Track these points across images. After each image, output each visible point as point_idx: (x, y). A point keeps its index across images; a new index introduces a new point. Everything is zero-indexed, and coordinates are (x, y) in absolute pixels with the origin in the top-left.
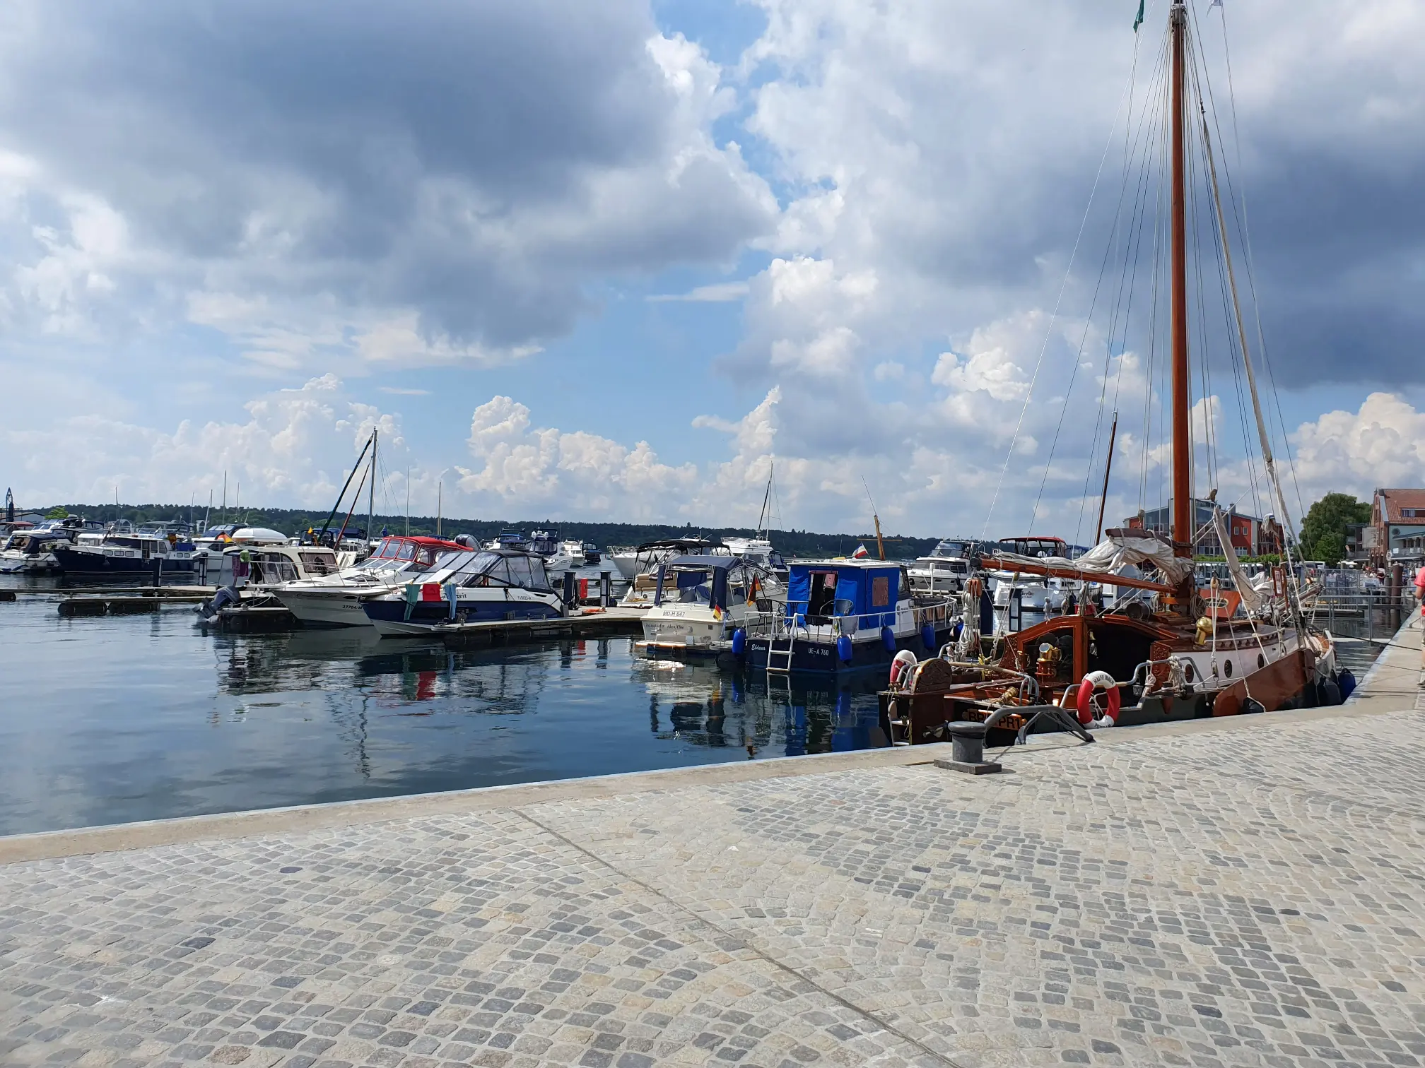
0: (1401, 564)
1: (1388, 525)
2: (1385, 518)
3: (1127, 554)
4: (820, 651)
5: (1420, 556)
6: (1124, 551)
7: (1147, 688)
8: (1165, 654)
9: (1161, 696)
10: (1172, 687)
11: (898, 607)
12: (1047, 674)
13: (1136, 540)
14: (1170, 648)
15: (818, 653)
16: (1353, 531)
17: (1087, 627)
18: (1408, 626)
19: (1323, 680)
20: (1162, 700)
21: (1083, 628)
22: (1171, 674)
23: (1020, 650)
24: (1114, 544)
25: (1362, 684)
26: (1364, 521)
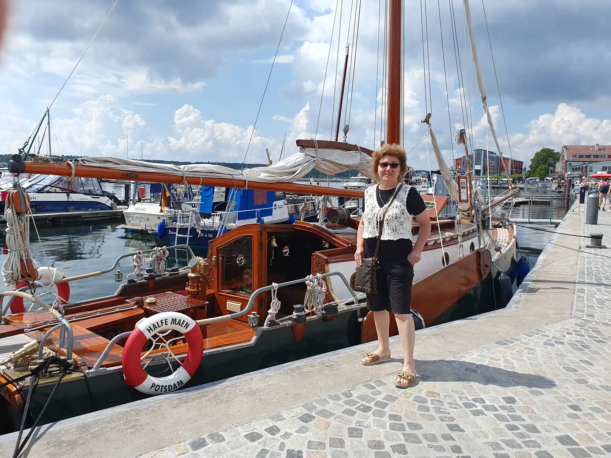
0: (571, 179)
1: (567, 161)
2: (566, 159)
3: (321, 164)
4: (208, 235)
5: (580, 175)
6: (316, 161)
7: (269, 316)
8: (322, 265)
9: (290, 322)
10: (306, 311)
11: (275, 205)
12: (195, 290)
13: (334, 152)
14: (327, 260)
15: (206, 236)
16: (552, 164)
17: (267, 234)
18: (572, 210)
19: (499, 273)
20: (292, 326)
21: (261, 236)
22: (307, 295)
23: (215, 256)
24: (306, 155)
25: (534, 269)
26: (557, 159)
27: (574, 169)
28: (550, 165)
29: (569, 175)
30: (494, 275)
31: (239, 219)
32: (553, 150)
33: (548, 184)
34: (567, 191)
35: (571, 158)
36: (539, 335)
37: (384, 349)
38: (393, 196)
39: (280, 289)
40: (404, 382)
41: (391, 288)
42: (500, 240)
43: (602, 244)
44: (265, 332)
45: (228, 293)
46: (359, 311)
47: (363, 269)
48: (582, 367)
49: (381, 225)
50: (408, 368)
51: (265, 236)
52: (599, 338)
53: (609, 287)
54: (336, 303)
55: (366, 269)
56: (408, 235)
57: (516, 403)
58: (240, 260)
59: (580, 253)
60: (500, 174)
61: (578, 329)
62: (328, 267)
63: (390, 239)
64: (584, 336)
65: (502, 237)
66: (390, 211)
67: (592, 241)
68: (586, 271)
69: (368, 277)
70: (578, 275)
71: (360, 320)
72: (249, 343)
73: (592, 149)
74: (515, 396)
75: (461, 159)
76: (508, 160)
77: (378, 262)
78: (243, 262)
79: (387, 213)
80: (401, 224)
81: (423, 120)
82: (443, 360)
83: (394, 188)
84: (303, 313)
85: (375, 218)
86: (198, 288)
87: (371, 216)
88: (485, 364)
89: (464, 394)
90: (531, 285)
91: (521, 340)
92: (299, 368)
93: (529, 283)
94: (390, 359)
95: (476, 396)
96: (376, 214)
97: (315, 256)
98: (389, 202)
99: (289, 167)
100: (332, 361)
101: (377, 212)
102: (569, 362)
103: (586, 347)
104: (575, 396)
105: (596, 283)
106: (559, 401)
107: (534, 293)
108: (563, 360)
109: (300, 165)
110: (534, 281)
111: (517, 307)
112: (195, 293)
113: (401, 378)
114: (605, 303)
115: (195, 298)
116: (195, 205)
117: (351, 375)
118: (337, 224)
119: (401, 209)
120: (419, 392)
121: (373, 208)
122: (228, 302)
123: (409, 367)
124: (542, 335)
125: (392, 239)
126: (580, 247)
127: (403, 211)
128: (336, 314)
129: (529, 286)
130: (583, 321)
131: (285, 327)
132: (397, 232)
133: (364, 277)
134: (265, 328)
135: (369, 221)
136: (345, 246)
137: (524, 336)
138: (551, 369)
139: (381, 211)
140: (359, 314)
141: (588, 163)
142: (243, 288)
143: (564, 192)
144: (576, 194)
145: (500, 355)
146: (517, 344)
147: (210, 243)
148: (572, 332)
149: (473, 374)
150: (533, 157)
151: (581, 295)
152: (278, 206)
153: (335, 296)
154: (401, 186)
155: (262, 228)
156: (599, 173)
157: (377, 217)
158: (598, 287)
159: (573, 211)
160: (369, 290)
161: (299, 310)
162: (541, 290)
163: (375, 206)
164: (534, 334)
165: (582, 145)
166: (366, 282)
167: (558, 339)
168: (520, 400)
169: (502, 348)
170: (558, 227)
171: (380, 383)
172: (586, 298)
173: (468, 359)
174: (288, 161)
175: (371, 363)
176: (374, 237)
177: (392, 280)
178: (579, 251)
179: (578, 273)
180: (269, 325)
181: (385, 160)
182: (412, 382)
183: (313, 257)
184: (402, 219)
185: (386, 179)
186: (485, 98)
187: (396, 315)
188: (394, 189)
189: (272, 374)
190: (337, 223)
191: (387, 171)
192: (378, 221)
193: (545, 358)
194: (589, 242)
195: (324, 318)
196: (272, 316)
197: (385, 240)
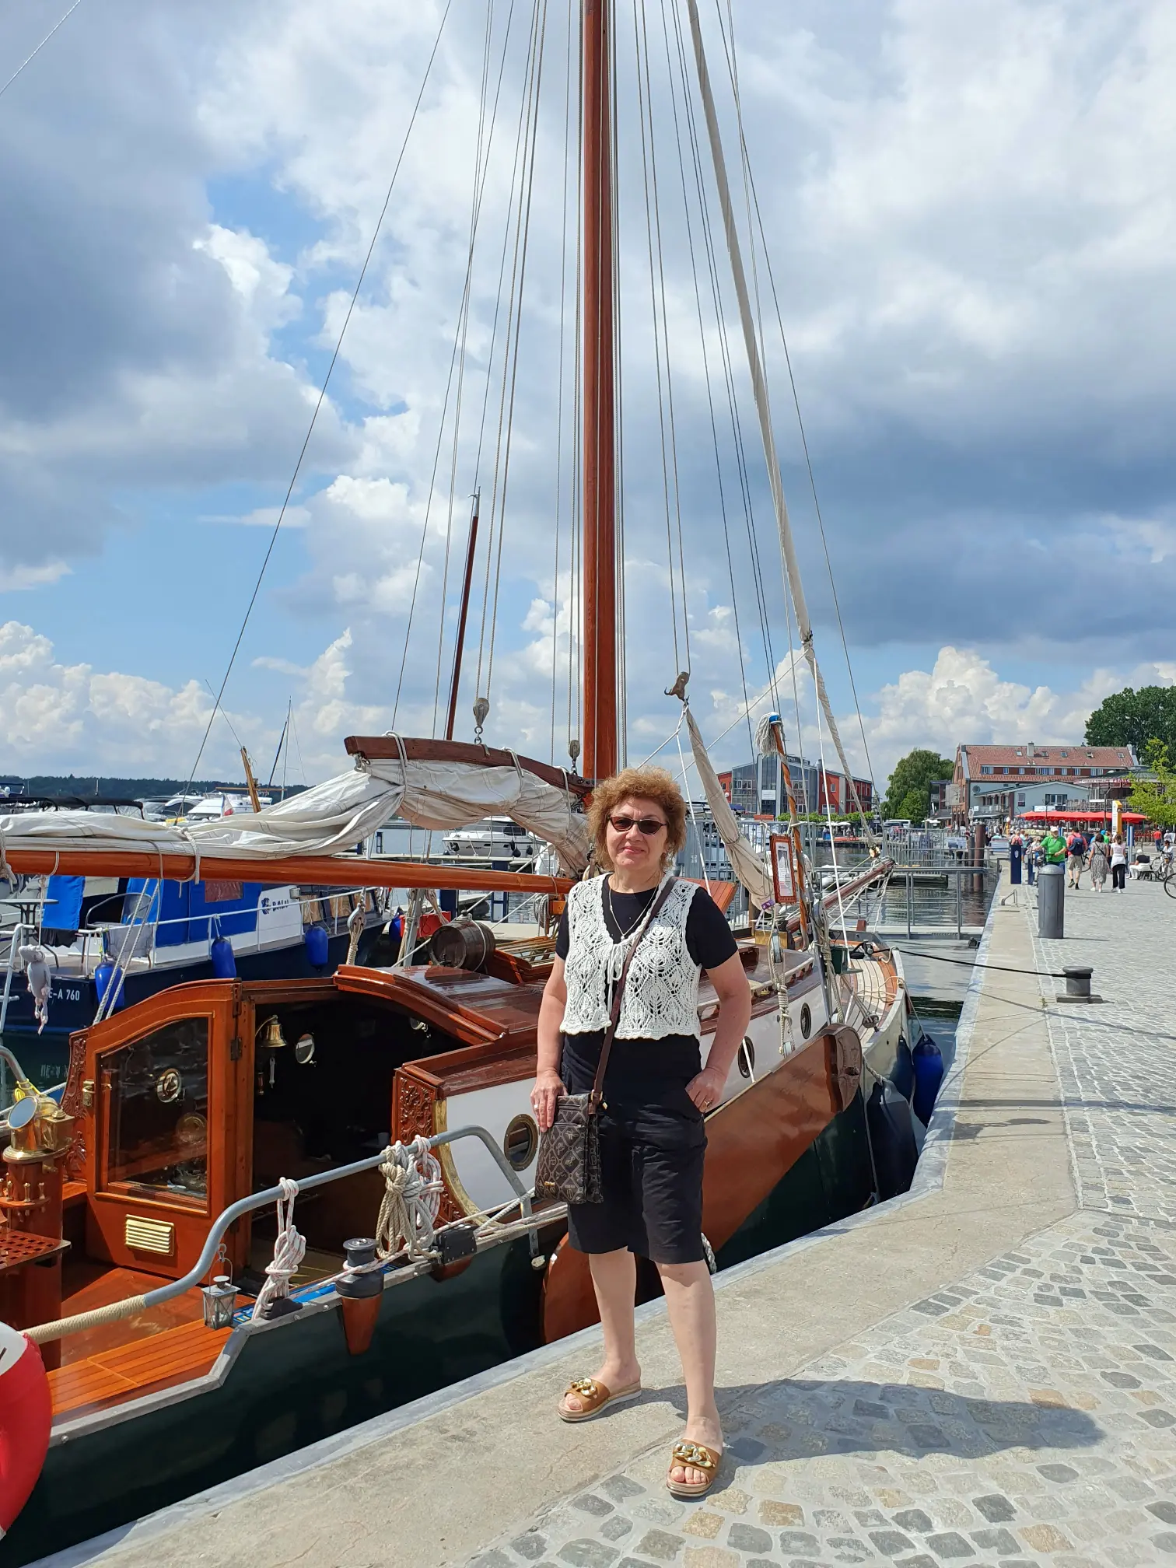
0: (981, 822)
1: (969, 782)
2: (967, 775)
3: (414, 804)
4: (65, 994)
5: (999, 814)
6: (401, 796)
7: (269, 1285)
8: (426, 1104)
9: (335, 1295)
10: (382, 1254)
11: (265, 901)
12: (26, 1202)
13: (451, 769)
14: (439, 1087)
15: (60, 995)
16: (937, 788)
17: (254, 1011)
18: (1000, 902)
19: (878, 1088)
20: (339, 1310)
21: (236, 1017)
22: (386, 1208)
23: (90, 1078)
24: (373, 777)
25: (954, 1068)
26: (947, 777)
27: (986, 801)
28: (933, 790)
29: (976, 813)
30: (867, 1092)
31: (159, 944)
32: (937, 756)
33: (934, 836)
34: (976, 854)
35: (979, 776)
36: (1018, 1272)
37: (622, 1363)
38: (650, 910)
39: (302, 1196)
40: (695, 1480)
41: (644, 1187)
42: (866, 994)
43: (1092, 993)
44: (256, 1338)
45: (130, 1192)
46: (536, 1236)
47: (562, 1129)
48: (1147, 1367)
49: (617, 992)
50: (703, 1428)
51: (248, 1013)
52: (1160, 1267)
53: (1136, 1111)
54: (470, 1222)
55: (569, 1129)
56: (689, 1027)
57: (1013, 1516)
58: (170, 1082)
59: (1047, 1016)
60: (820, 812)
61: (1104, 1244)
62: (443, 1110)
63: (645, 1037)
64: (1125, 1267)
65: (868, 984)
66: (643, 956)
67: (1068, 984)
68: (1075, 1068)
69: (575, 1153)
70: (1059, 1079)
71: (538, 1262)
72: (204, 1380)
73: (1020, 754)
74: (1006, 1492)
75: (729, 774)
76: (837, 777)
77: (605, 1105)
78: (178, 1091)
79: (634, 961)
80: (673, 992)
81: (671, 687)
82: (786, 1382)
83: (652, 890)
84: (375, 1265)
85: (601, 972)
86: (35, 1196)
87: (589, 968)
88: (903, 1381)
89: (866, 1500)
90: (961, 1116)
91: (976, 1293)
92: (366, 1454)
93: (949, 1109)
94: (639, 1393)
95: (901, 1505)
96: (602, 962)
97: (405, 1077)
98: (640, 929)
99: (323, 814)
100: (470, 1416)
101: (605, 956)
102: (1112, 1356)
103: (1138, 1300)
104: (1158, 1472)
105: (1106, 1103)
106: (1124, 1495)
107: (971, 1140)
108: (1096, 1350)
109: (356, 805)
110: (963, 1103)
111: (940, 1184)
112: (27, 1213)
113: (685, 1464)
114: (1143, 1160)
115: (22, 1228)
116: (28, 907)
117: (533, 1467)
118: (457, 970)
119: (674, 947)
120: (742, 1510)
121: (594, 945)
122: (129, 1222)
123: (705, 1424)
124: (1026, 1272)
125: (647, 1036)
126: (1043, 999)
127: (678, 956)
128: (471, 1256)
129: (955, 1119)
130: (1108, 1219)
131: (319, 1315)
132: (661, 1015)
133: (564, 1152)
134: (257, 1325)
135: (584, 981)
136: (489, 1040)
137: (981, 1277)
138: (1076, 1384)
139: (617, 954)
140: (534, 1245)
141: (1014, 785)
142: (177, 1174)
143: (970, 855)
144: (999, 859)
145: (936, 1349)
146: (968, 1310)
147: (78, 1038)
148: (1093, 1255)
149: (879, 1423)
150: (894, 770)
151: (1083, 1137)
152: (274, 904)
153: (463, 1195)
154: (670, 885)
155: (240, 994)
156: (1040, 809)
157: (606, 972)
158: (1115, 1114)
159: (1003, 904)
160: (578, 1192)
161: (360, 1257)
162: (986, 1128)
163: (601, 937)
164: (1004, 1268)
165: (996, 743)
166: (570, 1169)
167: (1067, 1282)
168: (1024, 1503)
169: (932, 1324)
170: (981, 948)
171: (622, 1486)
172: (1097, 1146)
173: (854, 1372)
174: (322, 796)
175: (587, 1413)
176: (598, 1029)
177: (647, 1161)
178: (1044, 1012)
179: (1058, 1074)
180: (271, 1314)
181: (626, 809)
182: (717, 1478)
183: (398, 1079)
184: (676, 978)
185: (627, 861)
186: (811, 636)
187: (663, 1267)
188: (654, 890)
189: (281, 1489)
190: (461, 964)
191: (629, 840)
192: (610, 982)
193: (1050, 1347)
194: (1062, 987)
195: (436, 1272)
196: (279, 1284)
197: (628, 1038)
